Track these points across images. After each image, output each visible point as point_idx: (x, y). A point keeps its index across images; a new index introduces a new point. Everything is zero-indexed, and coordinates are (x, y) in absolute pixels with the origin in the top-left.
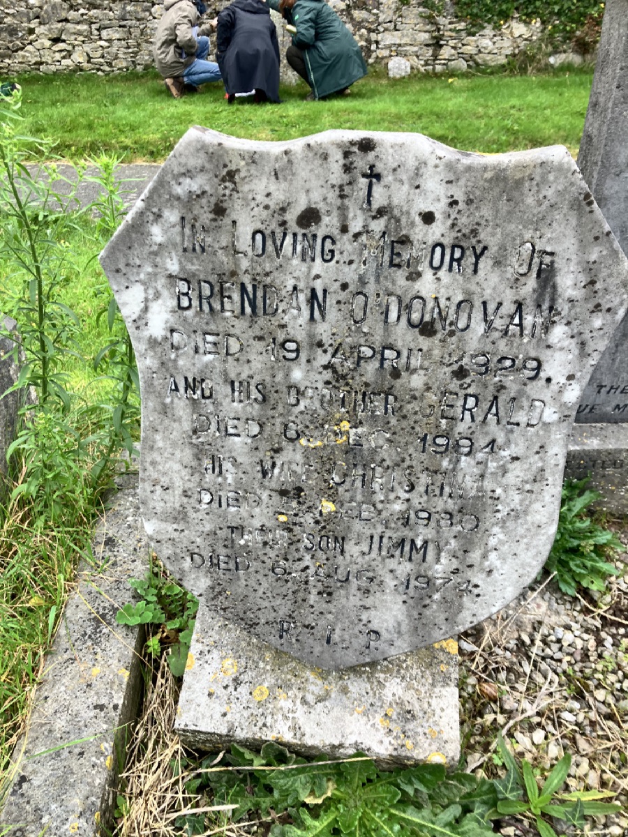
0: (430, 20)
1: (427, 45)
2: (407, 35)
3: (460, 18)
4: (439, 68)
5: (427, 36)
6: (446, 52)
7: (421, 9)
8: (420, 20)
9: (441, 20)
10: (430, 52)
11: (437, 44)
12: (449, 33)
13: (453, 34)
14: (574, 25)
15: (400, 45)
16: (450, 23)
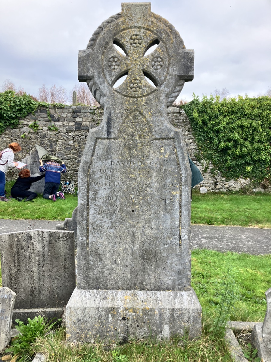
0: (214, 177)
1: (213, 184)
2: (206, 181)
3: (223, 177)
4: (217, 191)
5: (212, 181)
6: (219, 186)
7: (210, 174)
8: (210, 177)
9: (217, 177)
10: (214, 186)
11: (216, 184)
12: (220, 181)
13: (221, 181)
14: (261, 180)
15: (203, 184)
16: (220, 178)
